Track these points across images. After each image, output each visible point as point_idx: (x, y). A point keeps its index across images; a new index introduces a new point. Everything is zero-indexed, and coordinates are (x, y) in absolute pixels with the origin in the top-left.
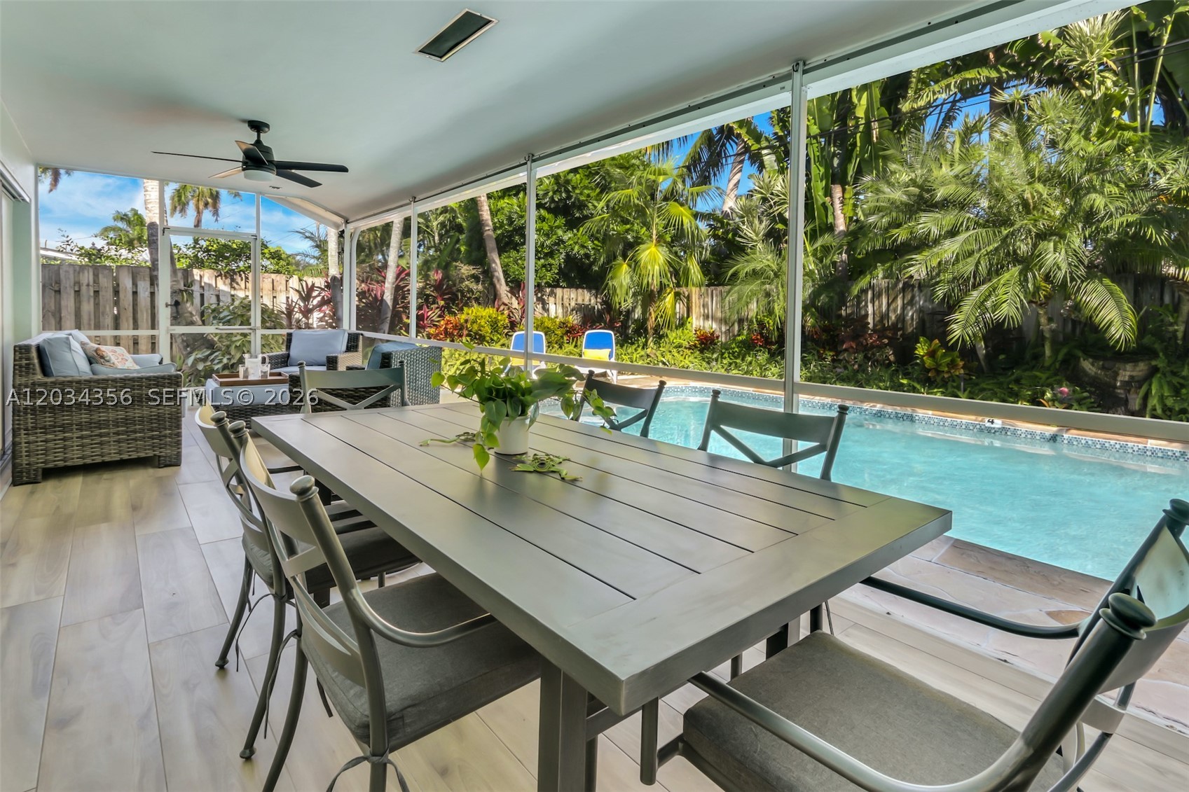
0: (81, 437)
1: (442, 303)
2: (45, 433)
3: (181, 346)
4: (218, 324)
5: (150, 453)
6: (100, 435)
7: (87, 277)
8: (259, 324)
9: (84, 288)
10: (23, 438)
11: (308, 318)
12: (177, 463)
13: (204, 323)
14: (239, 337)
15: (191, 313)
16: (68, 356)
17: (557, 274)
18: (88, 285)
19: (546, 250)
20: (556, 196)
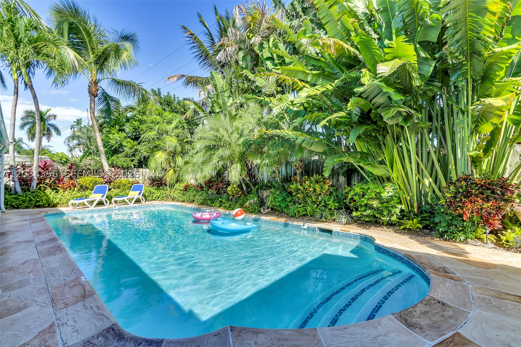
17: (137, 163)
19: (131, 154)
20: (134, 134)
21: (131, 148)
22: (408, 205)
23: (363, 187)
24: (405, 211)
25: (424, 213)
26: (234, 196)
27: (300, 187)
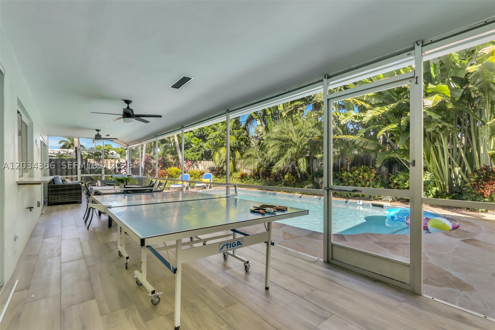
0: (61, 197)
1: (161, 166)
2: (54, 196)
3: (84, 180)
4: (94, 174)
5: (75, 201)
6: (65, 196)
7: (59, 162)
8: (104, 173)
9: (58, 165)
10: (50, 196)
11: (120, 172)
12: (81, 203)
13: (91, 173)
14: (100, 177)
15: (87, 171)
16: (58, 180)
17: (201, 156)
18: (59, 164)
19: (197, 149)
20: (200, 133)
21: (197, 145)
22: (441, 187)
23: (406, 174)
24: (439, 192)
25: (454, 193)
26: (290, 182)
27: (350, 175)
